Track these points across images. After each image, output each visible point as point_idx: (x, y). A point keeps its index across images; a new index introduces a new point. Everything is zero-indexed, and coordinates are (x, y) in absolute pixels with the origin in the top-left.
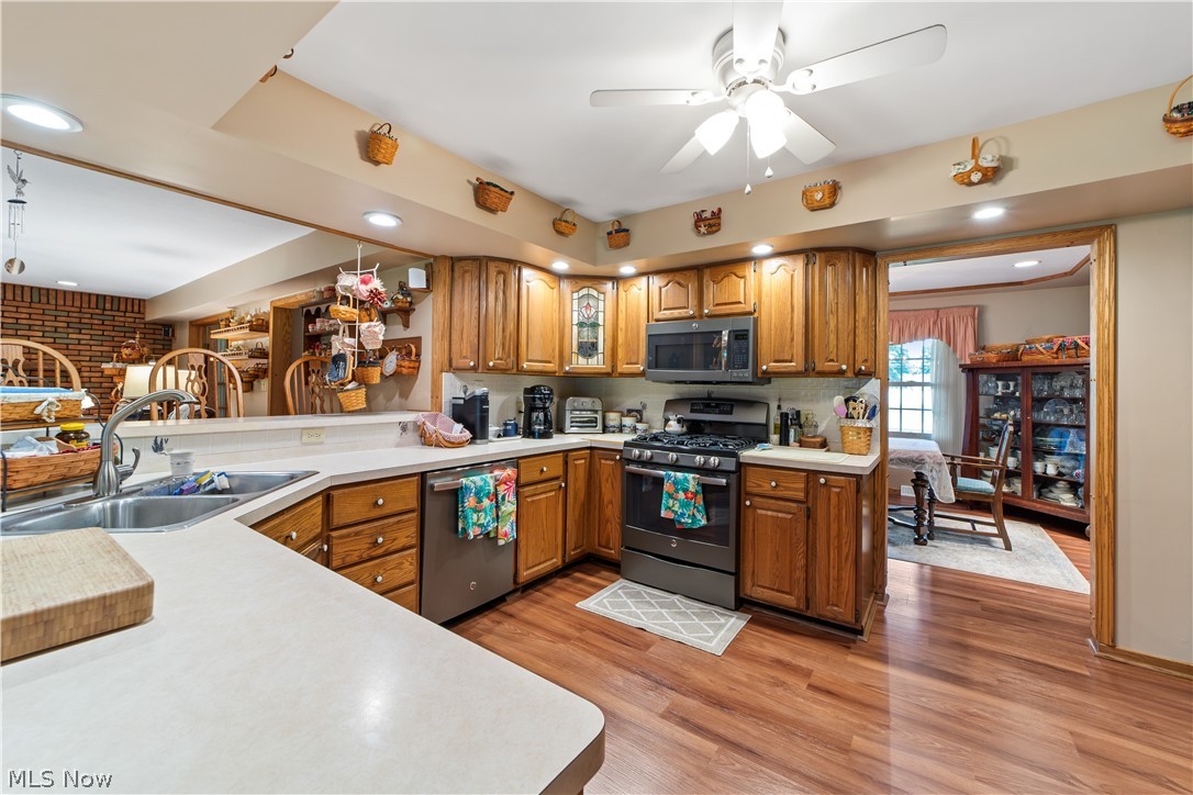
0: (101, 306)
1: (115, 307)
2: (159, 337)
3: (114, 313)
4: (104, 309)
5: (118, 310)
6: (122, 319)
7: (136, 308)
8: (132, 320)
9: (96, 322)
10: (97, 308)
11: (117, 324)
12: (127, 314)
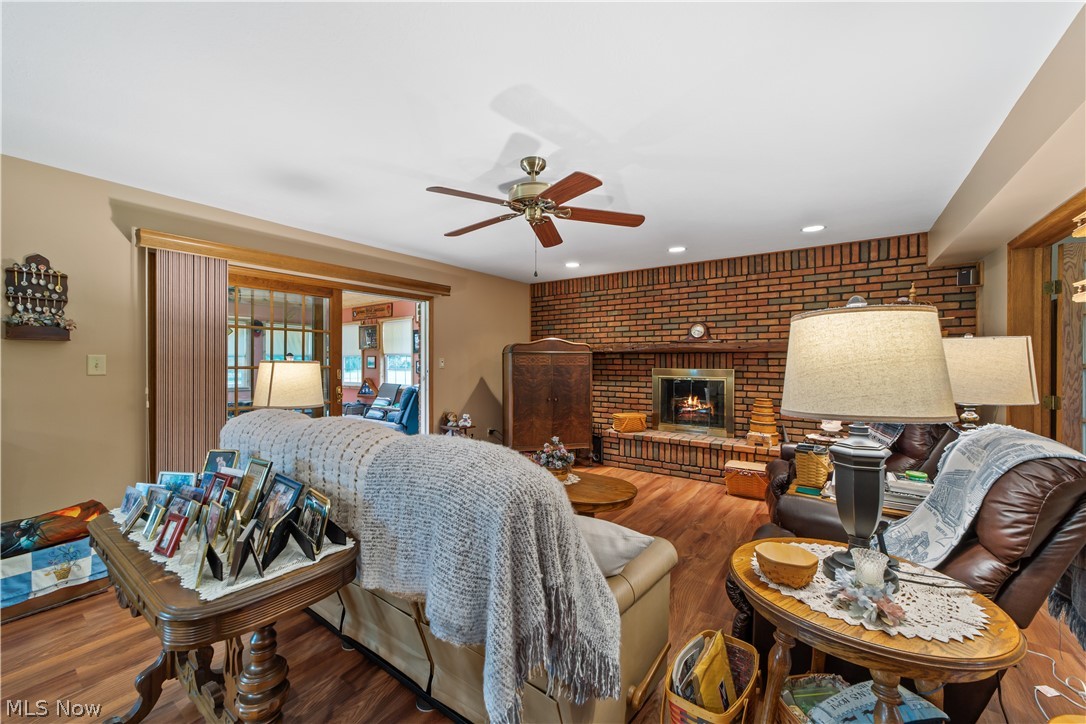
0: (865, 257)
1: (883, 255)
2: (951, 289)
3: (882, 264)
4: (869, 261)
5: (888, 259)
6: (893, 271)
7: (913, 250)
8: (908, 269)
9: (859, 281)
10: (860, 262)
11: (887, 279)
12: (901, 262)
